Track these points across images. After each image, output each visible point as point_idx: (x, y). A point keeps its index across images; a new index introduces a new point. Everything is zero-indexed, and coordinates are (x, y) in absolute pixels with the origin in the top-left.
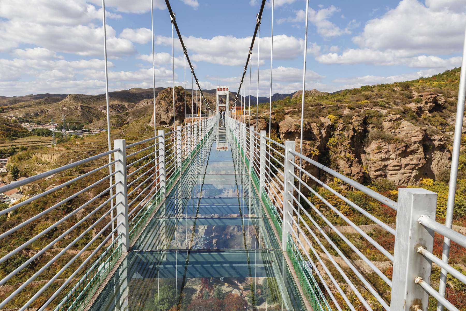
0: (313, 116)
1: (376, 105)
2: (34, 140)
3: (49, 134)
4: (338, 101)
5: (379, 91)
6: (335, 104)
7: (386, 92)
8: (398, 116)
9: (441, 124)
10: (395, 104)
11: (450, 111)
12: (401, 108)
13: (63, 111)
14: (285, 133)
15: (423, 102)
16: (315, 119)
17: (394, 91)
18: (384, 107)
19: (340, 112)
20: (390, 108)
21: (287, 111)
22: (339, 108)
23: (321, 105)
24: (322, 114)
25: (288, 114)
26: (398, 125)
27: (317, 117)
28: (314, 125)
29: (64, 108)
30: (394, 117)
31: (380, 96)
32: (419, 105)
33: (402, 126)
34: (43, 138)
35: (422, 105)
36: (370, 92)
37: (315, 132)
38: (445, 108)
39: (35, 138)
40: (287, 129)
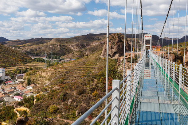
2: (35, 64)
3: (43, 61)
13: (50, 48)
29: (51, 46)
34: (40, 63)
39: (35, 63)
40: (187, 60)
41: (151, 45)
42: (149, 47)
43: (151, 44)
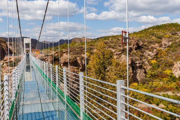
0: (78, 53)
1: (110, 47)
4: (91, 45)
5: (112, 39)
6: (89, 47)
7: (115, 40)
8: (120, 52)
9: (140, 56)
10: (119, 46)
11: (145, 49)
12: (122, 48)
14: (63, 63)
15: (132, 45)
16: (79, 55)
17: (119, 39)
18: (113, 48)
19: (91, 51)
20: (117, 48)
21: (64, 51)
22: (91, 49)
23: (82, 48)
24: (83, 52)
25: (64, 53)
26: (120, 57)
27: (80, 54)
28: (78, 58)
30: (118, 53)
31: (112, 42)
32: (130, 47)
33: (122, 57)
35: (132, 47)
36: (107, 40)
37: (79, 62)
38: (142, 48)
40: (64, 61)
41: (30, 49)
42: (29, 50)
43: (31, 47)
